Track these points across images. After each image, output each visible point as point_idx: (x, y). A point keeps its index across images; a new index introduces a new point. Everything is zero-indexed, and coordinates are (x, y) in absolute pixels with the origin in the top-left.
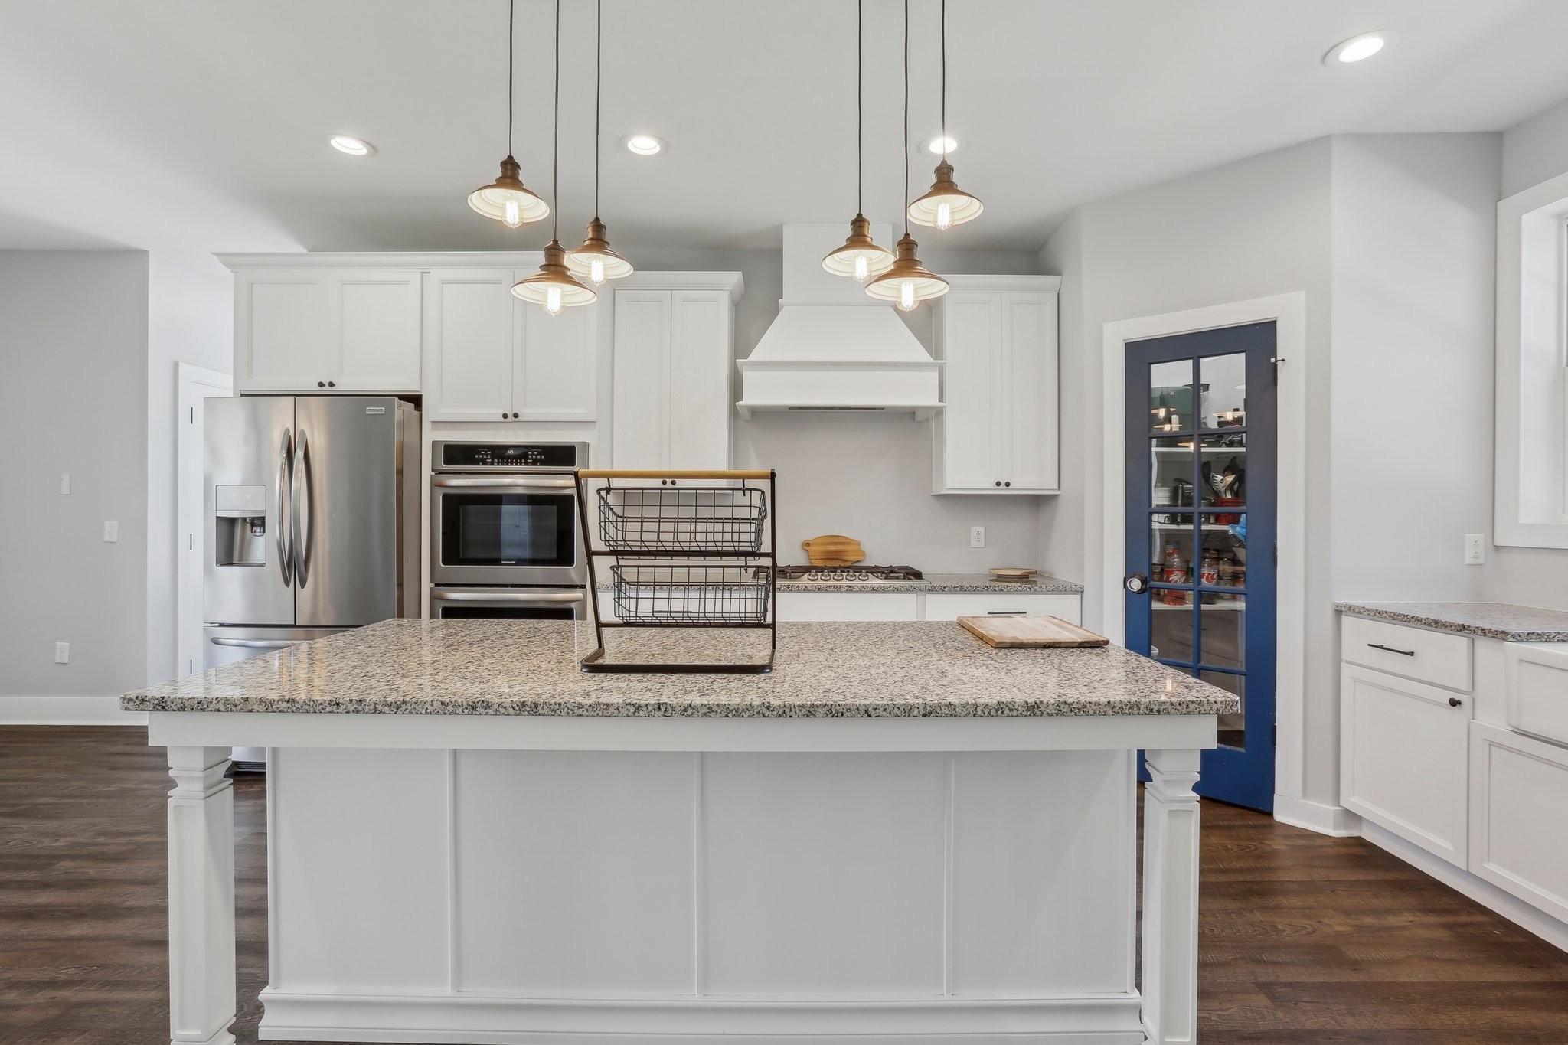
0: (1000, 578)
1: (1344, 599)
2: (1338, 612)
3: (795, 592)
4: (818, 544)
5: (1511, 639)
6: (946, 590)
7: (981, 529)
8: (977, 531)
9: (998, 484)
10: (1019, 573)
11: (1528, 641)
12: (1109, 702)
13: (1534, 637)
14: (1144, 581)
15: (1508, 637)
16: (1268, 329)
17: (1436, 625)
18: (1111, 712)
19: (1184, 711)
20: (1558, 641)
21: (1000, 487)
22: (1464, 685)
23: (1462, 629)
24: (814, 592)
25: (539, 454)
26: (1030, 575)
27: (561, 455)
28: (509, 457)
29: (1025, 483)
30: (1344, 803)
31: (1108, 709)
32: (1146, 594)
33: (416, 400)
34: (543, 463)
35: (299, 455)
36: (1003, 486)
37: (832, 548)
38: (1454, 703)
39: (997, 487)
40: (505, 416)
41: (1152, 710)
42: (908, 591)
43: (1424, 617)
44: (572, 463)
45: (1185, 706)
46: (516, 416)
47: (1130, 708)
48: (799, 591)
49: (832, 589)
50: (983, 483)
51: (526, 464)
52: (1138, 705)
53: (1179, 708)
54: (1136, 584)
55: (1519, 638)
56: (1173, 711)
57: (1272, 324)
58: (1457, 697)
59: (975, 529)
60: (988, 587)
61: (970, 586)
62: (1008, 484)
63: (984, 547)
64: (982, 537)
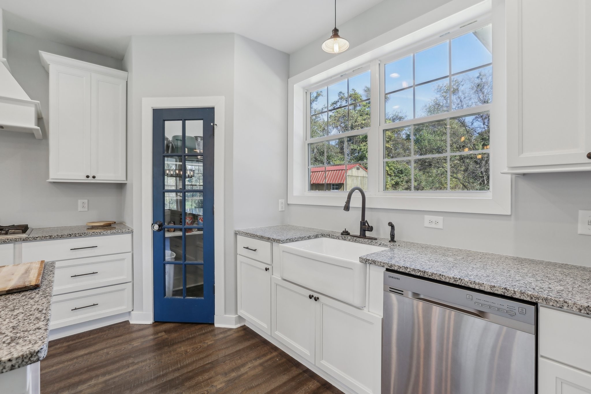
0: (93, 228)
1: (237, 229)
2: (236, 233)
5: (281, 243)
6: (38, 239)
7: (86, 201)
8: (82, 202)
10: (102, 224)
11: (286, 242)
13: (288, 240)
14: (159, 226)
15: (280, 242)
16: (211, 110)
17: (262, 238)
20: (295, 241)
21: (89, 178)
22: (269, 262)
23: (268, 239)
26: (112, 224)
30: (239, 314)
32: (162, 231)
36: (91, 178)
38: (267, 269)
39: (87, 179)
43: (259, 235)
50: (79, 176)
54: (156, 227)
55: (283, 242)
57: (212, 109)
58: (267, 267)
59: (80, 202)
60: (70, 235)
61: (57, 235)
62: (94, 177)
63: (87, 210)
64: (86, 205)
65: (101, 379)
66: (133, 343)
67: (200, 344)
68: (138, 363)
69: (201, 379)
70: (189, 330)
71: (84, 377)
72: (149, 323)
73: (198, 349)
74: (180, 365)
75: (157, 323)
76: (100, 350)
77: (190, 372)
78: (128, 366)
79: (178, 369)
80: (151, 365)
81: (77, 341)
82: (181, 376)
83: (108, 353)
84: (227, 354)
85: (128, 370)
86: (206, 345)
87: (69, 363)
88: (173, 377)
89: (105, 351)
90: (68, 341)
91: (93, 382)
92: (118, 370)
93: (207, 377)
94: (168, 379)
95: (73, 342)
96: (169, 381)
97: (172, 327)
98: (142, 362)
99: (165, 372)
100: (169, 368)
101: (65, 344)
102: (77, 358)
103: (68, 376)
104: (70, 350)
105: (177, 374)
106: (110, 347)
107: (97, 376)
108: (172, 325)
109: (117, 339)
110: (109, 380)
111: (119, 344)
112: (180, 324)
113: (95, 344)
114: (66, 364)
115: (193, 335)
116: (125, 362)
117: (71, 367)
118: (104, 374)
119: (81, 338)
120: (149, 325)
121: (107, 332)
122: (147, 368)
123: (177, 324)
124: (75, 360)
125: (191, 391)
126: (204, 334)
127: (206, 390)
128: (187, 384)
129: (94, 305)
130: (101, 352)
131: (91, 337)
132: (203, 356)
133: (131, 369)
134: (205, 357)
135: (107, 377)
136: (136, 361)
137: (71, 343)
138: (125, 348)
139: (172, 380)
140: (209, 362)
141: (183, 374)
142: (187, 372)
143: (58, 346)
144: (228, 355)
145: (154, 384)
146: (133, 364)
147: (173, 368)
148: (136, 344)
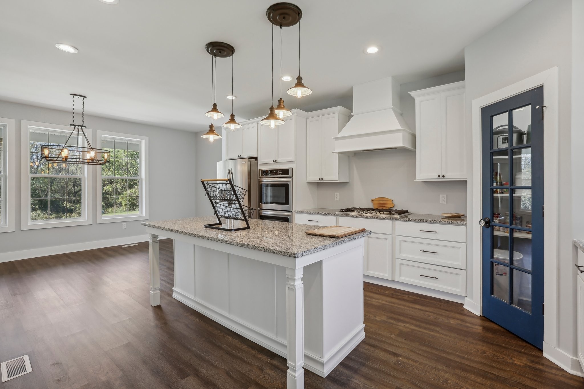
0: (446, 217)
2: (576, 247)
3: (349, 217)
4: (376, 200)
7: (445, 196)
8: (442, 197)
9: (439, 176)
10: (450, 215)
12: (264, 247)
18: (264, 251)
19: (281, 254)
24: (355, 217)
25: (281, 172)
26: (461, 217)
27: (285, 172)
28: (274, 173)
29: (452, 175)
30: (578, 356)
31: (263, 249)
32: (490, 228)
33: (256, 158)
34: (282, 174)
35: (231, 173)
36: (441, 177)
37: (382, 202)
39: (439, 178)
40: (274, 161)
41: (273, 252)
42: (388, 219)
44: (288, 174)
45: (281, 252)
46: (276, 161)
47: (268, 250)
48: (350, 217)
49: (361, 217)
50: (433, 176)
51: (278, 175)
52: (270, 249)
53: (279, 252)
56: (278, 253)
59: (441, 196)
60: (420, 220)
61: (413, 219)
62: (443, 176)
63: (446, 203)
64: (445, 199)
65: (413, 327)
66: (450, 320)
67: (504, 357)
68: (441, 333)
69: (473, 377)
70: (508, 340)
71: (406, 320)
72: (477, 314)
73: (498, 358)
74: (468, 356)
75: (484, 318)
76: (428, 312)
77: (470, 366)
78: (433, 331)
79: (463, 358)
80: (447, 341)
81: (422, 299)
82: (459, 363)
83: (430, 316)
84: (524, 383)
85: (430, 333)
86: (510, 361)
87: (407, 308)
88: (453, 359)
89: (430, 314)
90: (417, 297)
91: (407, 325)
92: (425, 329)
93: (480, 381)
94: (448, 357)
95: (420, 299)
96: (448, 359)
97: (494, 328)
98: (444, 334)
99: (451, 351)
100: (457, 352)
101: (415, 298)
102: (413, 308)
103: (400, 314)
104: (414, 302)
105: (458, 360)
106: (435, 313)
107: (412, 324)
108: (496, 327)
109: (443, 311)
110: (415, 330)
111: (442, 315)
112: (505, 331)
113: (429, 306)
114: (406, 308)
115: (507, 346)
116: (433, 327)
117: (406, 311)
118: (416, 326)
119: (425, 299)
120: (476, 316)
121: (442, 303)
122: (443, 340)
123: (502, 329)
124: (411, 309)
125: (455, 377)
126: (520, 352)
127: (466, 387)
128: (457, 371)
129: (435, 278)
130: (427, 313)
131: (431, 301)
132: (495, 366)
133: (433, 333)
134: (497, 368)
135: (416, 328)
136: (440, 332)
137: (418, 298)
138: (443, 319)
139: (451, 360)
140: (496, 374)
141: (463, 363)
142: (467, 365)
143: (411, 296)
144: (523, 385)
145: (436, 352)
146: (438, 332)
147: (460, 354)
148: (452, 321)
